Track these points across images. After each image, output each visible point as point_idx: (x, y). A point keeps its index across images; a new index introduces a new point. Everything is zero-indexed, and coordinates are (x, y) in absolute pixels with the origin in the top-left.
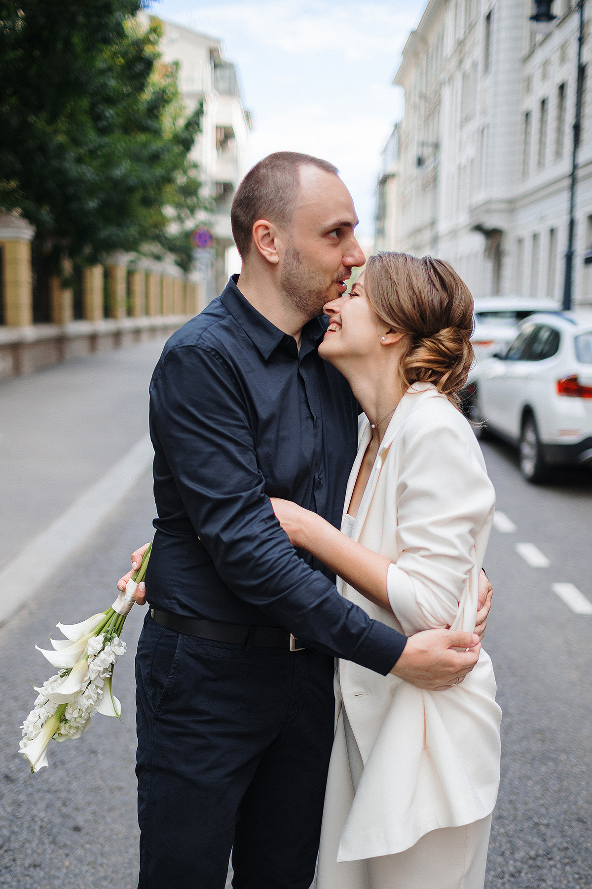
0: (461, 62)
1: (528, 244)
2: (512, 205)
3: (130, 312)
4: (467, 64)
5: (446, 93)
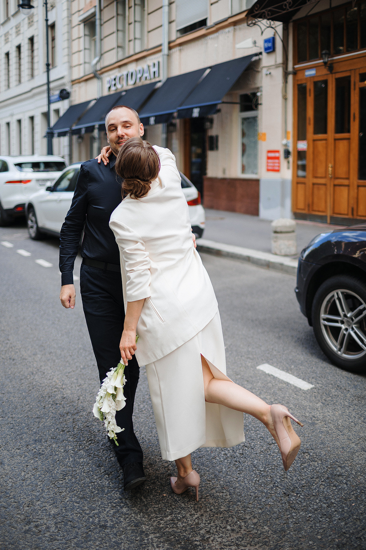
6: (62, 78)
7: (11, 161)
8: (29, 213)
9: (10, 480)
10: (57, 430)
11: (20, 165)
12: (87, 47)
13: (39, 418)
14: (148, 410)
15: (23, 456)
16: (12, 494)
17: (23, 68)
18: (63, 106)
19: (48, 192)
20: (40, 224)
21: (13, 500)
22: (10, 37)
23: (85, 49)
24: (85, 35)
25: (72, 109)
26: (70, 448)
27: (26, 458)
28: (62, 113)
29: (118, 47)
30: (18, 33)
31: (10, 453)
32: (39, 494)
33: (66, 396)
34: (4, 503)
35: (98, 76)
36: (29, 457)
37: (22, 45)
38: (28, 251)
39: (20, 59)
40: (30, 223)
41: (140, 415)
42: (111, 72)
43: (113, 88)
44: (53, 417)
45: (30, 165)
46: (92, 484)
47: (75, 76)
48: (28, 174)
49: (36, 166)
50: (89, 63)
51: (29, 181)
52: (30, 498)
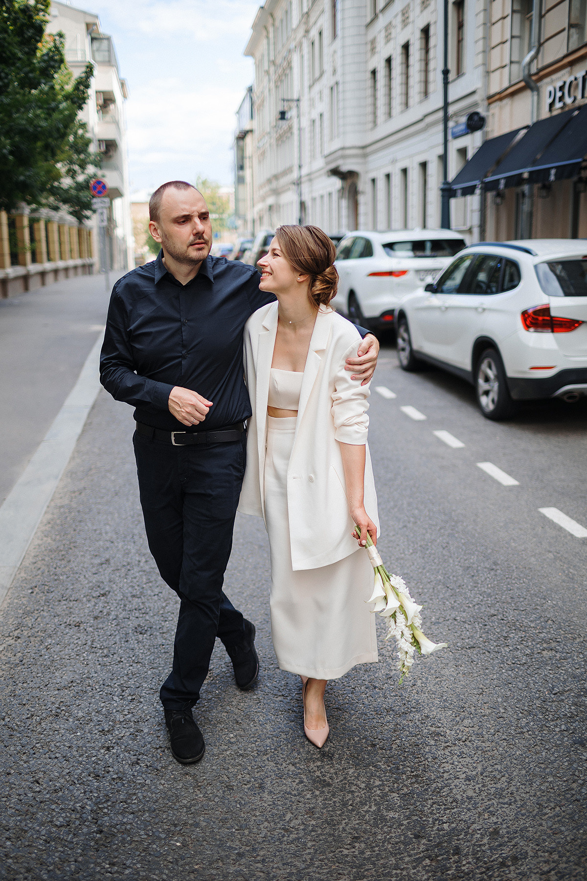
0: (307, 31)
1: (381, 184)
2: (364, 151)
3: (34, 260)
4: (314, 33)
5: (295, 59)
6: (473, 93)
7: (378, 240)
8: (399, 326)
9: (266, 824)
10: (364, 741)
11: (390, 246)
12: (516, 32)
13: (340, 710)
14: (534, 733)
15: (297, 781)
16: (262, 853)
17: (411, 81)
18: (473, 142)
19: (429, 294)
20: (415, 346)
21: (259, 865)
22: (393, 31)
23: (512, 37)
24: (513, 11)
25: (488, 145)
26: (378, 783)
27: (300, 786)
28: (470, 155)
29: (571, 26)
30: (405, 22)
31: (279, 769)
32: (303, 866)
33: (394, 675)
34: (246, 868)
35: (532, 84)
36: (305, 786)
37: (411, 42)
38: (392, 390)
39: (407, 66)
40: (400, 342)
41: (517, 741)
42: (554, 77)
43: (558, 105)
44: (362, 714)
45: (409, 246)
46: (399, 871)
47: (495, 89)
48: (404, 260)
49: (418, 247)
50: (518, 62)
51: (403, 273)
52: (288, 871)
